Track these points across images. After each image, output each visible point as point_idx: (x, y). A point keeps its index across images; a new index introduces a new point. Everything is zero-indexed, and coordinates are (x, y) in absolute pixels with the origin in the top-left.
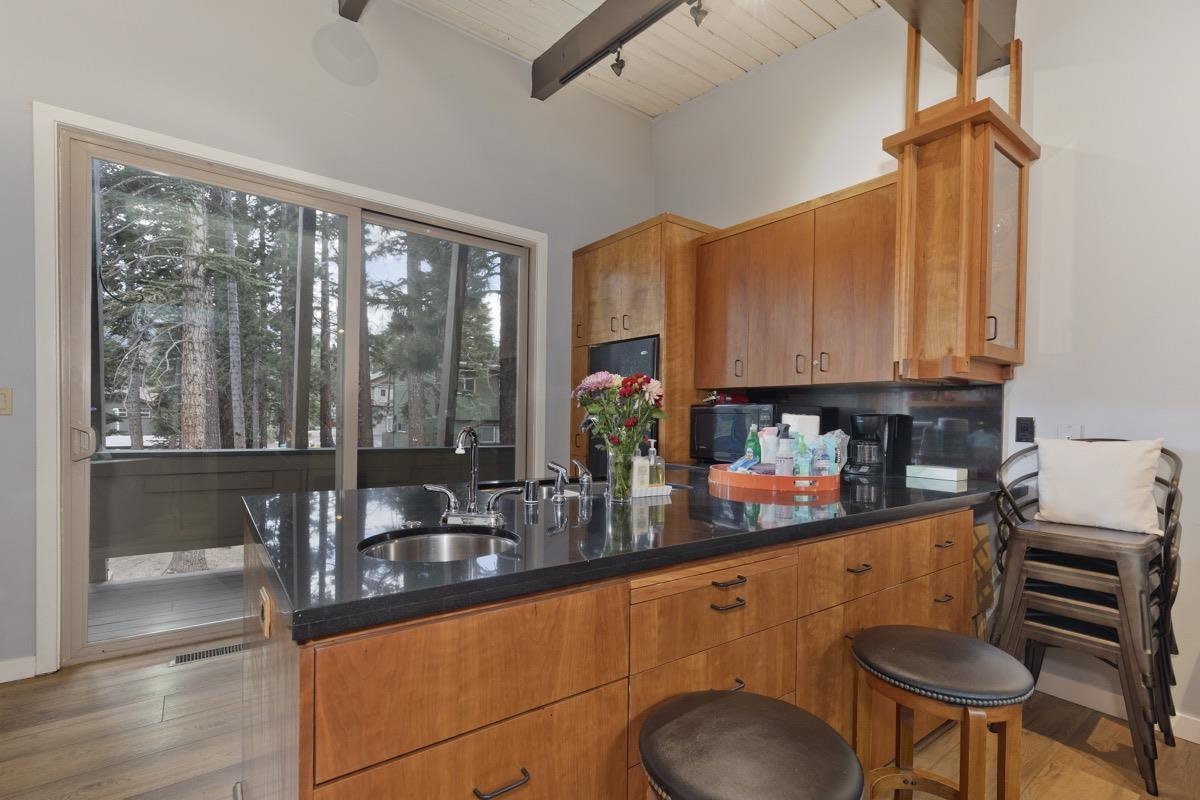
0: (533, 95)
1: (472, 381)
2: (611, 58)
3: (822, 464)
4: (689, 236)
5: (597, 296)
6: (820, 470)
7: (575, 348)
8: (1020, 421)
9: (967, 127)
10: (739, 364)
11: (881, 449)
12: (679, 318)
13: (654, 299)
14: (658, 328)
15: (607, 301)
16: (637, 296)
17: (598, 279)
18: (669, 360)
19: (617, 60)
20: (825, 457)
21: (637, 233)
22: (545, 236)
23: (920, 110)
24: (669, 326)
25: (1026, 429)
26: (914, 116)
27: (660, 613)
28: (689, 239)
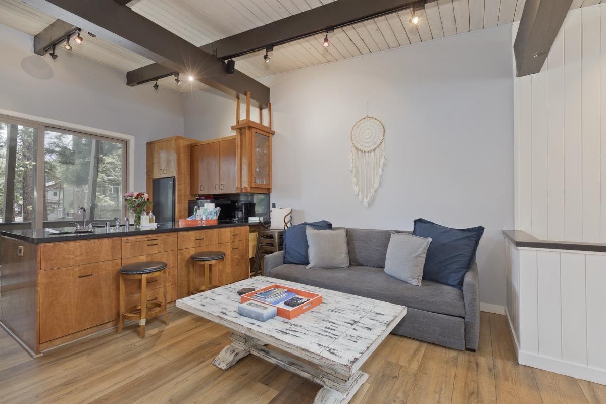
0: (128, 84)
1: (118, 188)
2: (153, 83)
3: (209, 216)
4: (187, 143)
5: (155, 160)
6: (208, 218)
7: (148, 179)
8: (273, 203)
9: (247, 128)
10: (202, 187)
11: (243, 213)
12: (183, 171)
13: (173, 164)
14: (175, 174)
15: (159, 162)
16: (168, 162)
17: (155, 154)
18: (179, 185)
19: (156, 84)
20: (210, 214)
21: (167, 141)
22: (133, 137)
23: (241, 119)
24: (179, 174)
25: (274, 206)
26: (238, 121)
27: (131, 246)
28: (187, 144)
